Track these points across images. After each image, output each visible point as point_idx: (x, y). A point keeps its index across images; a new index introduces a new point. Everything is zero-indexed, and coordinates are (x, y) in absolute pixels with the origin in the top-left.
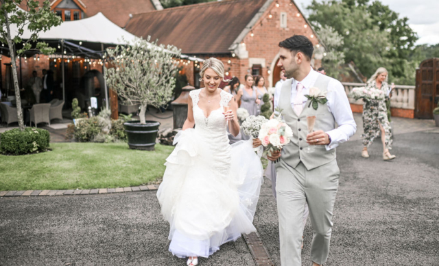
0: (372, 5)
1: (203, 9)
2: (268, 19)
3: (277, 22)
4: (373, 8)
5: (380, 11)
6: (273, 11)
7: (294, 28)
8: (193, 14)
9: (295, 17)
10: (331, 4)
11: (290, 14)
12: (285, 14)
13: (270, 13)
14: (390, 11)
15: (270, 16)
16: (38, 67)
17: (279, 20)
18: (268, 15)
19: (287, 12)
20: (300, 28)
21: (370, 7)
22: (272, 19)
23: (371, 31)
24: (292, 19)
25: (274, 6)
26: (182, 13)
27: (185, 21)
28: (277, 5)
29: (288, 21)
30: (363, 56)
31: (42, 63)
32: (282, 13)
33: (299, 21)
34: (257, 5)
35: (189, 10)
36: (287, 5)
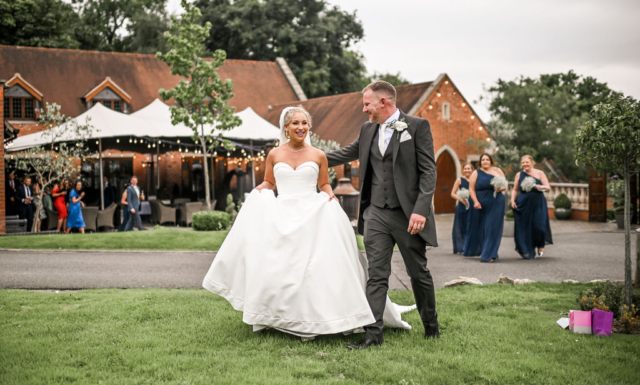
0: (583, 83)
1: (355, 99)
2: (428, 110)
3: (439, 113)
4: (585, 88)
5: (594, 91)
6: (433, 101)
7: (458, 119)
8: (344, 105)
9: (460, 107)
10: (524, 84)
11: (454, 104)
12: (448, 104)
13: (430, 104)
14: (610, 91)
15: (431, 107)
16: (170, 166)
17: (440, 111)
18: (428, 105)
19: (450, 102)
20: (465, 120)
21: (580, 85)
22: (432, 110)
23: (577, 119)
24: (456, 109)
25: (435, 96)
26: (330, 103)
27: (334, 113)
28: (439, 95)
29: (451, 112)
30: (567, 152)
31: (175, 162)
32: (444, 104)
33: (465, 112)
34: (416, 95)
35: (339, 100)
36: (449, 95)
